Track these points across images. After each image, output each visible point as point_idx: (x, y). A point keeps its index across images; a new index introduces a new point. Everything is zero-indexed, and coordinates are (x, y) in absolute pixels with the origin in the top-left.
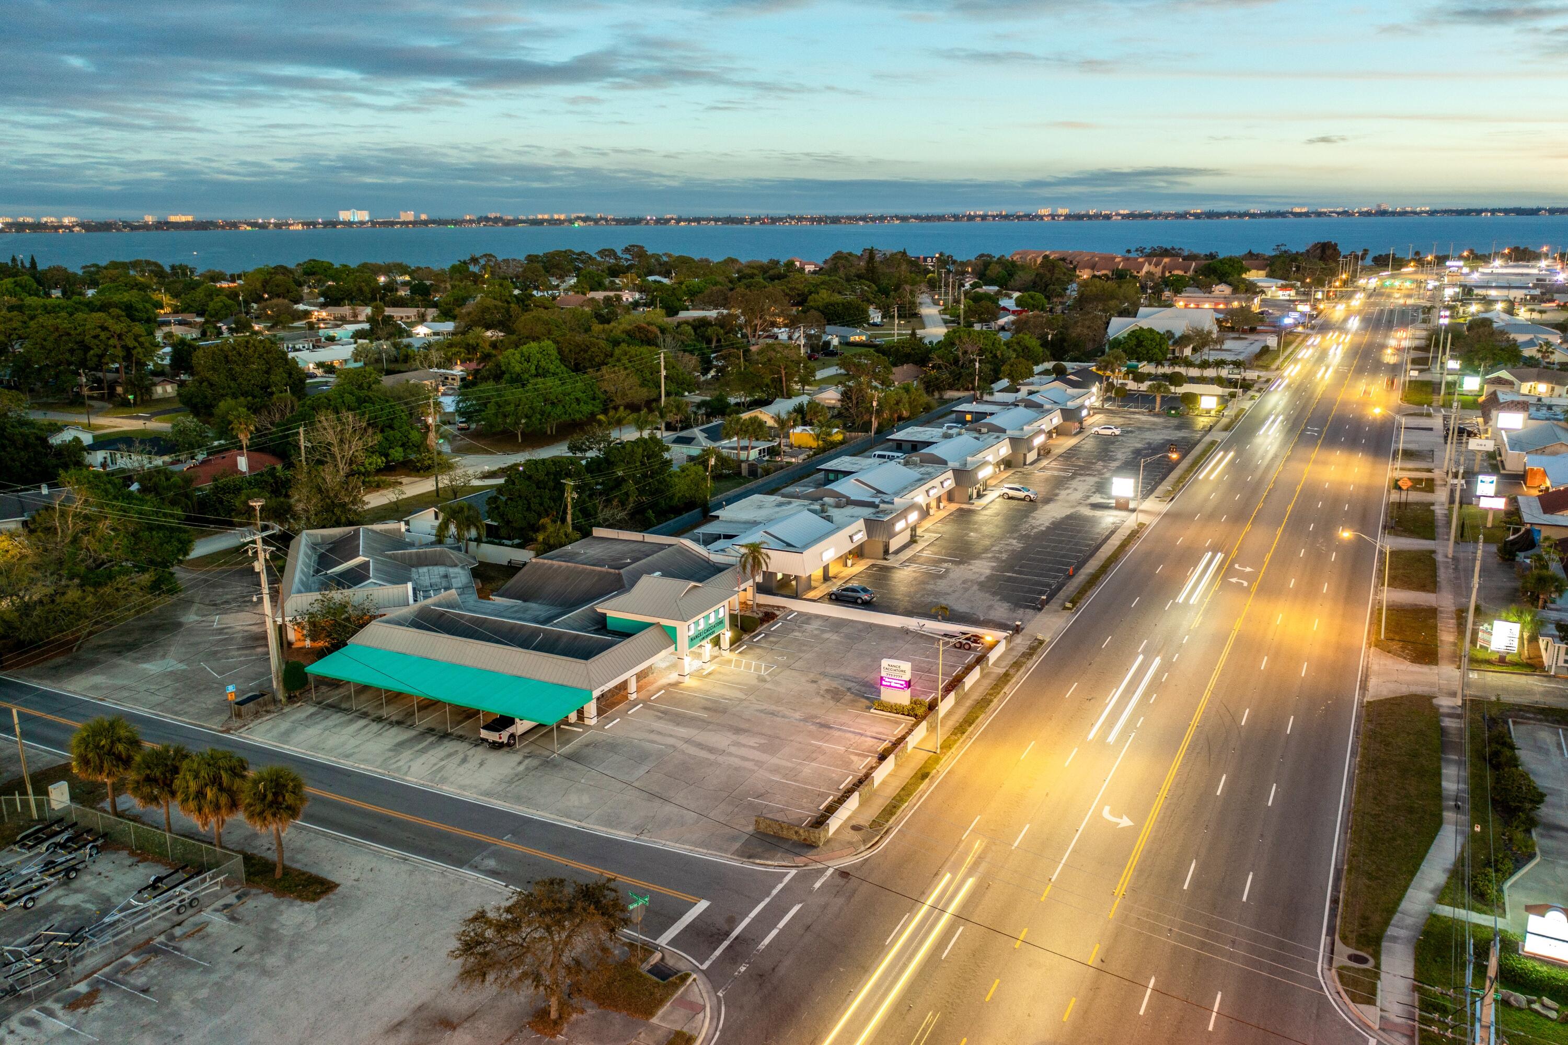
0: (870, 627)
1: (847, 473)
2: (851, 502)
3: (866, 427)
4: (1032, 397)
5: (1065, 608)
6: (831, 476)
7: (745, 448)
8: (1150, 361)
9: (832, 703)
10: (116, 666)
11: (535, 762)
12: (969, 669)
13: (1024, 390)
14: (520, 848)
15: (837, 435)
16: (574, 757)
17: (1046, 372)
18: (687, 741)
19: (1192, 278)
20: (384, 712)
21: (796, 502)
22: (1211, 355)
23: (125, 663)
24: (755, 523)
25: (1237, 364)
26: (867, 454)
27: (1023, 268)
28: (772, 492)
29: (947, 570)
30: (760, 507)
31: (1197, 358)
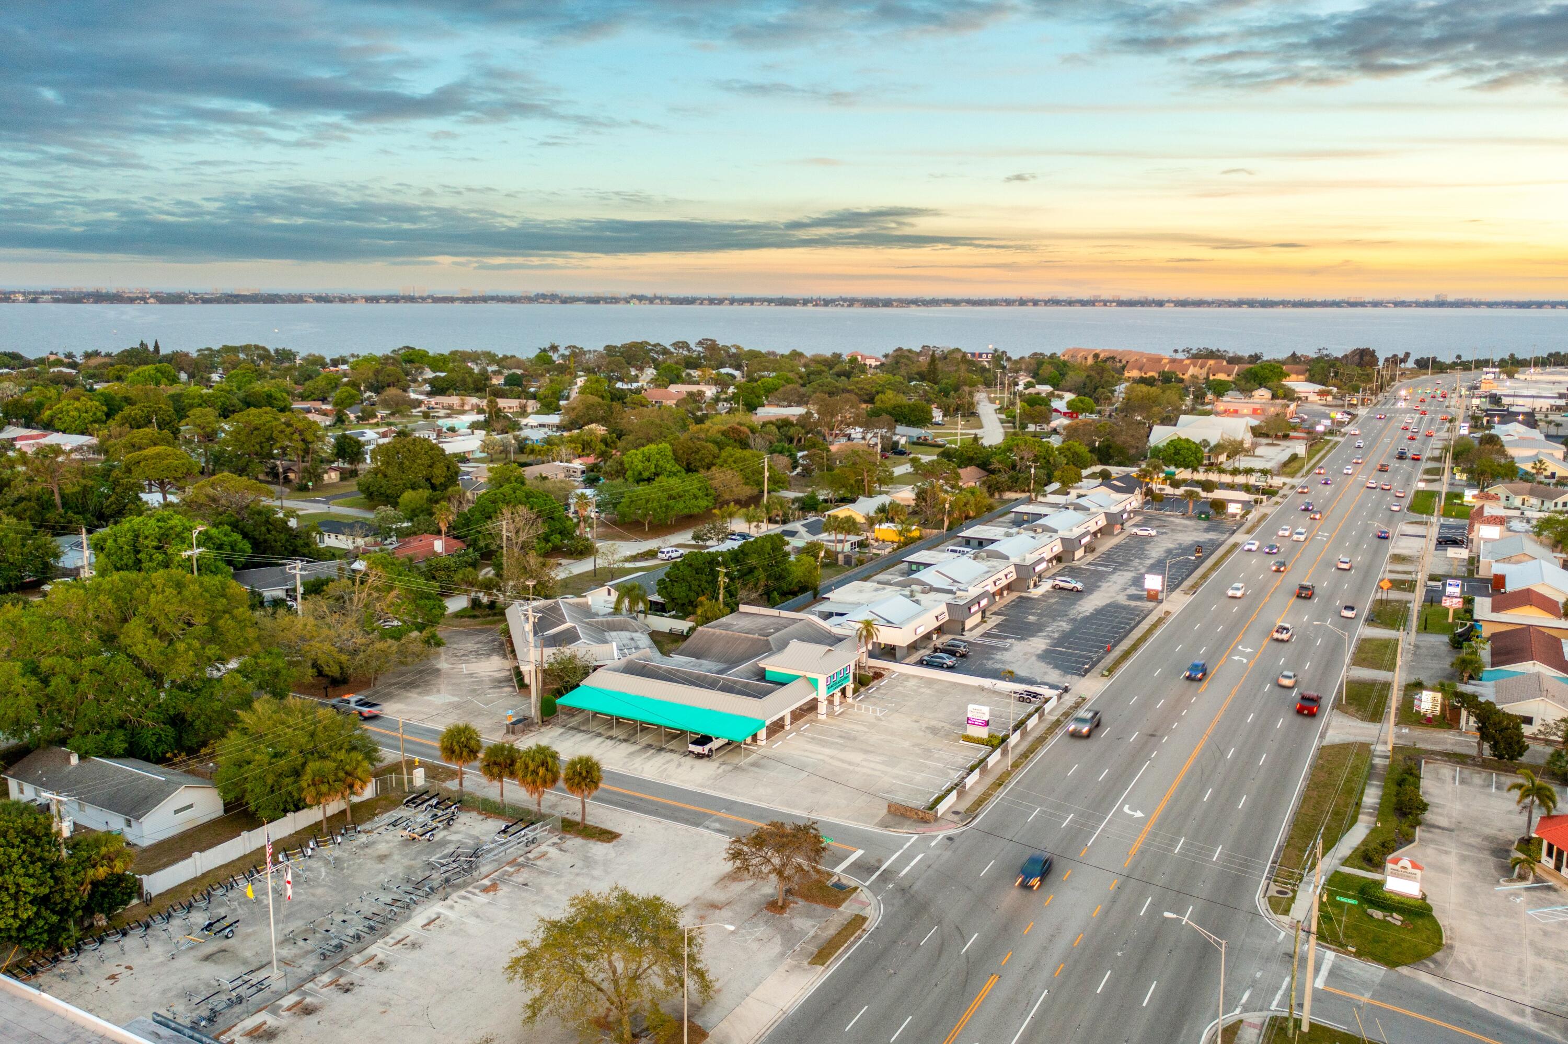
0: (955, 685)
1: (927, 565)
2: (933, 589)
3: (939, 525)
4: (1080, 501)
5: (1103, 675)
6: (914, 567)
7: (841, 541)
8: (1186, 467)
9: (931, 736)
10: (407, 698)
11: (730, 768)
12: (1030, 716)
13: (1074, 493)
14: (733, 818)
15: (915, 531)
16: (755, 764)
17: (1093, 476)
18: (832, 757)
19: (1234, 383)
20: (613, 733)
21: (889, 589)
22: (1243, 462)
23: (413, 695)
24: (859, 604)
25: (1264, 472)
26: (940, 548)
27: (1074, 368)
28: (865, 579)
29: (1011, 645)
30: (861, 591)
31: (1228, 465)
